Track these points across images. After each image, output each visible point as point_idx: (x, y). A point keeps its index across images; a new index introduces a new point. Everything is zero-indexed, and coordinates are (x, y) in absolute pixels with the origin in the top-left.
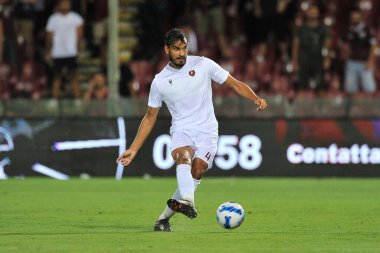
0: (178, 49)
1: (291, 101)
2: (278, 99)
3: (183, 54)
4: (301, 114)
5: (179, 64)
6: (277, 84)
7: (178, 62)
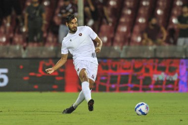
0: (73, 23)
1: (25, 48)
2: (18, 47)
3: (75, 26)
4: (30, 56)
5: (73, 31)
6: (16, 39)
7: (73, 30)
